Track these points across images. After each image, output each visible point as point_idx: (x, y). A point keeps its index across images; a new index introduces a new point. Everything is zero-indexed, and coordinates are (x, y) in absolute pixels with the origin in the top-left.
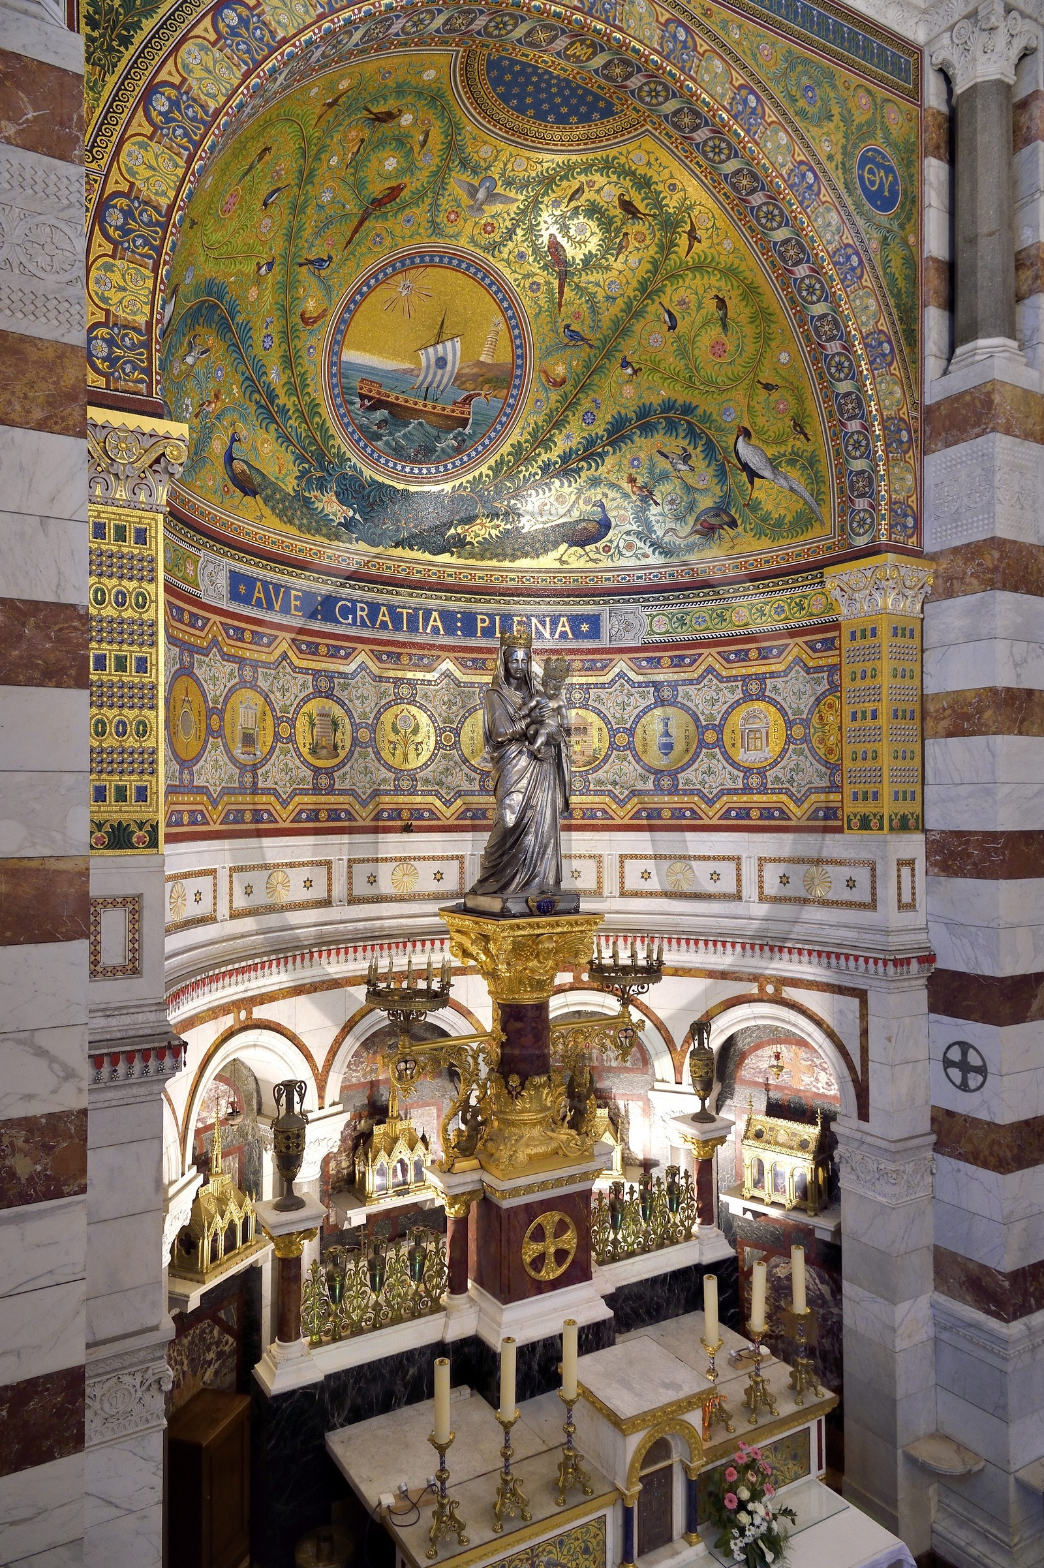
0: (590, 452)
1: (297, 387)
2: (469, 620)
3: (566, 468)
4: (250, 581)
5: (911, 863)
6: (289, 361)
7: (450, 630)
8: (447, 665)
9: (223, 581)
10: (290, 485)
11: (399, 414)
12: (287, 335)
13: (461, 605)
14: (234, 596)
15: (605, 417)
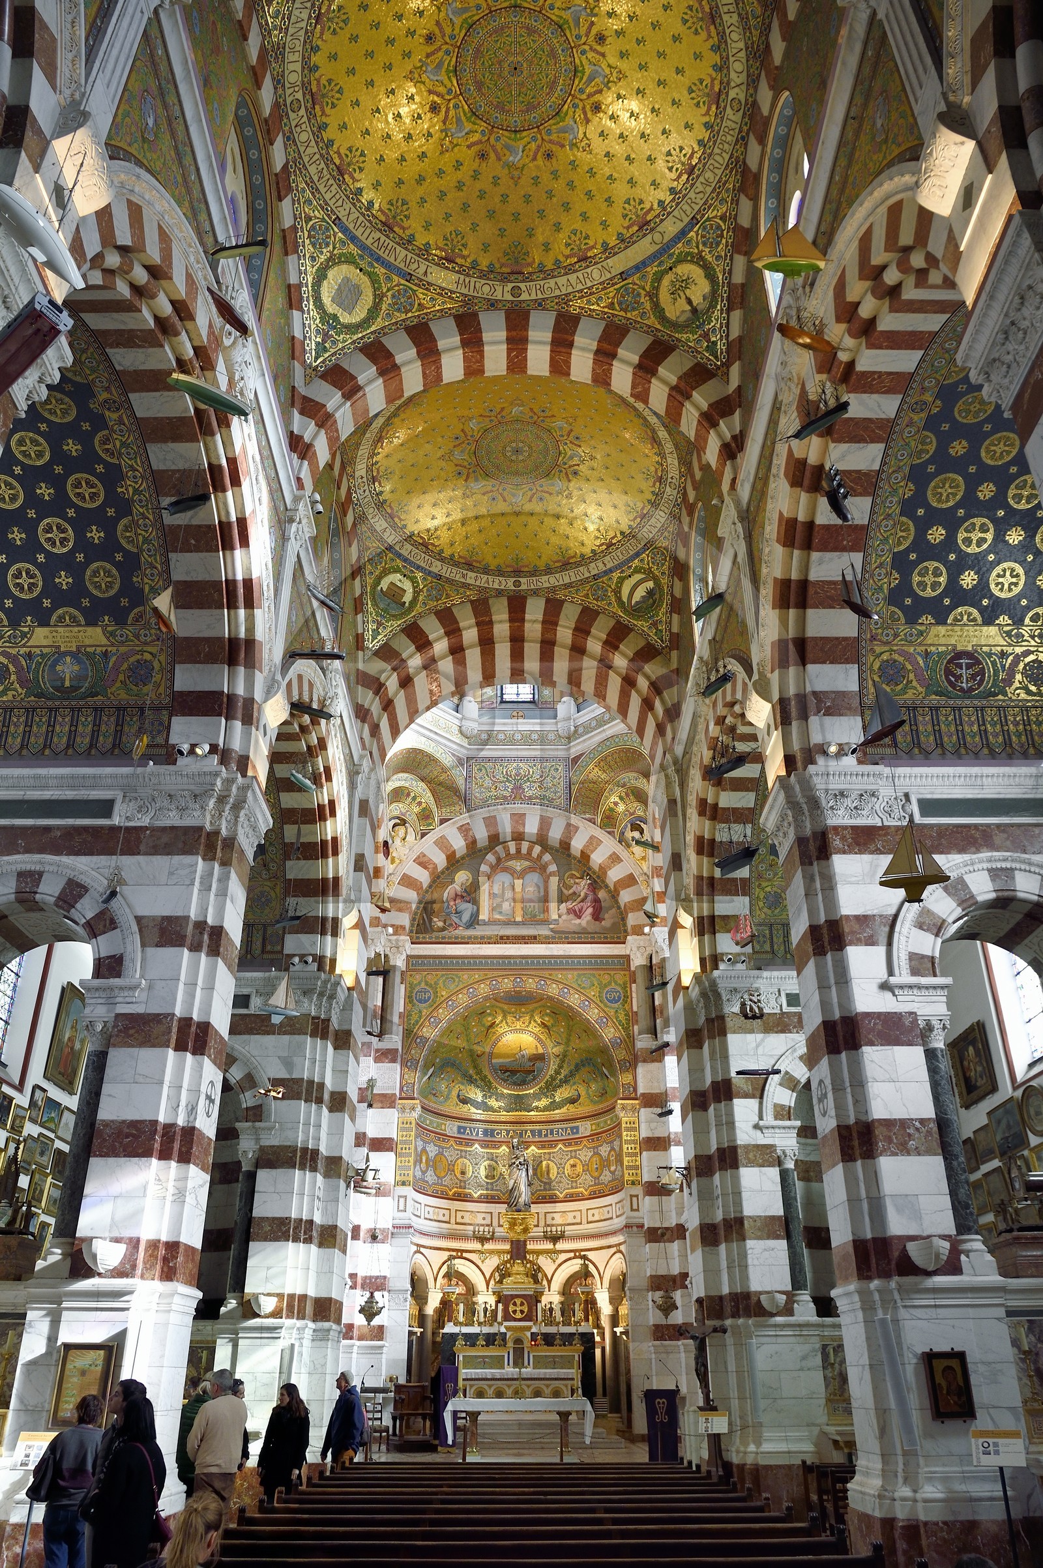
0: (572, 1074)
1: (479, 1072)
2: (540, 1131)
3: (565, 1081)
4: (465, 1128)
5: (637, 1196)
6: (475, 1067)
7: (534, 1136)
8: (533, 1147)
9: (455, 1129)
10: (480, 1099)
11: (513, 1072)
12: (474, 1061)
13: (537, 1127)
14: (459, 1132)
15: (573, 1063)
